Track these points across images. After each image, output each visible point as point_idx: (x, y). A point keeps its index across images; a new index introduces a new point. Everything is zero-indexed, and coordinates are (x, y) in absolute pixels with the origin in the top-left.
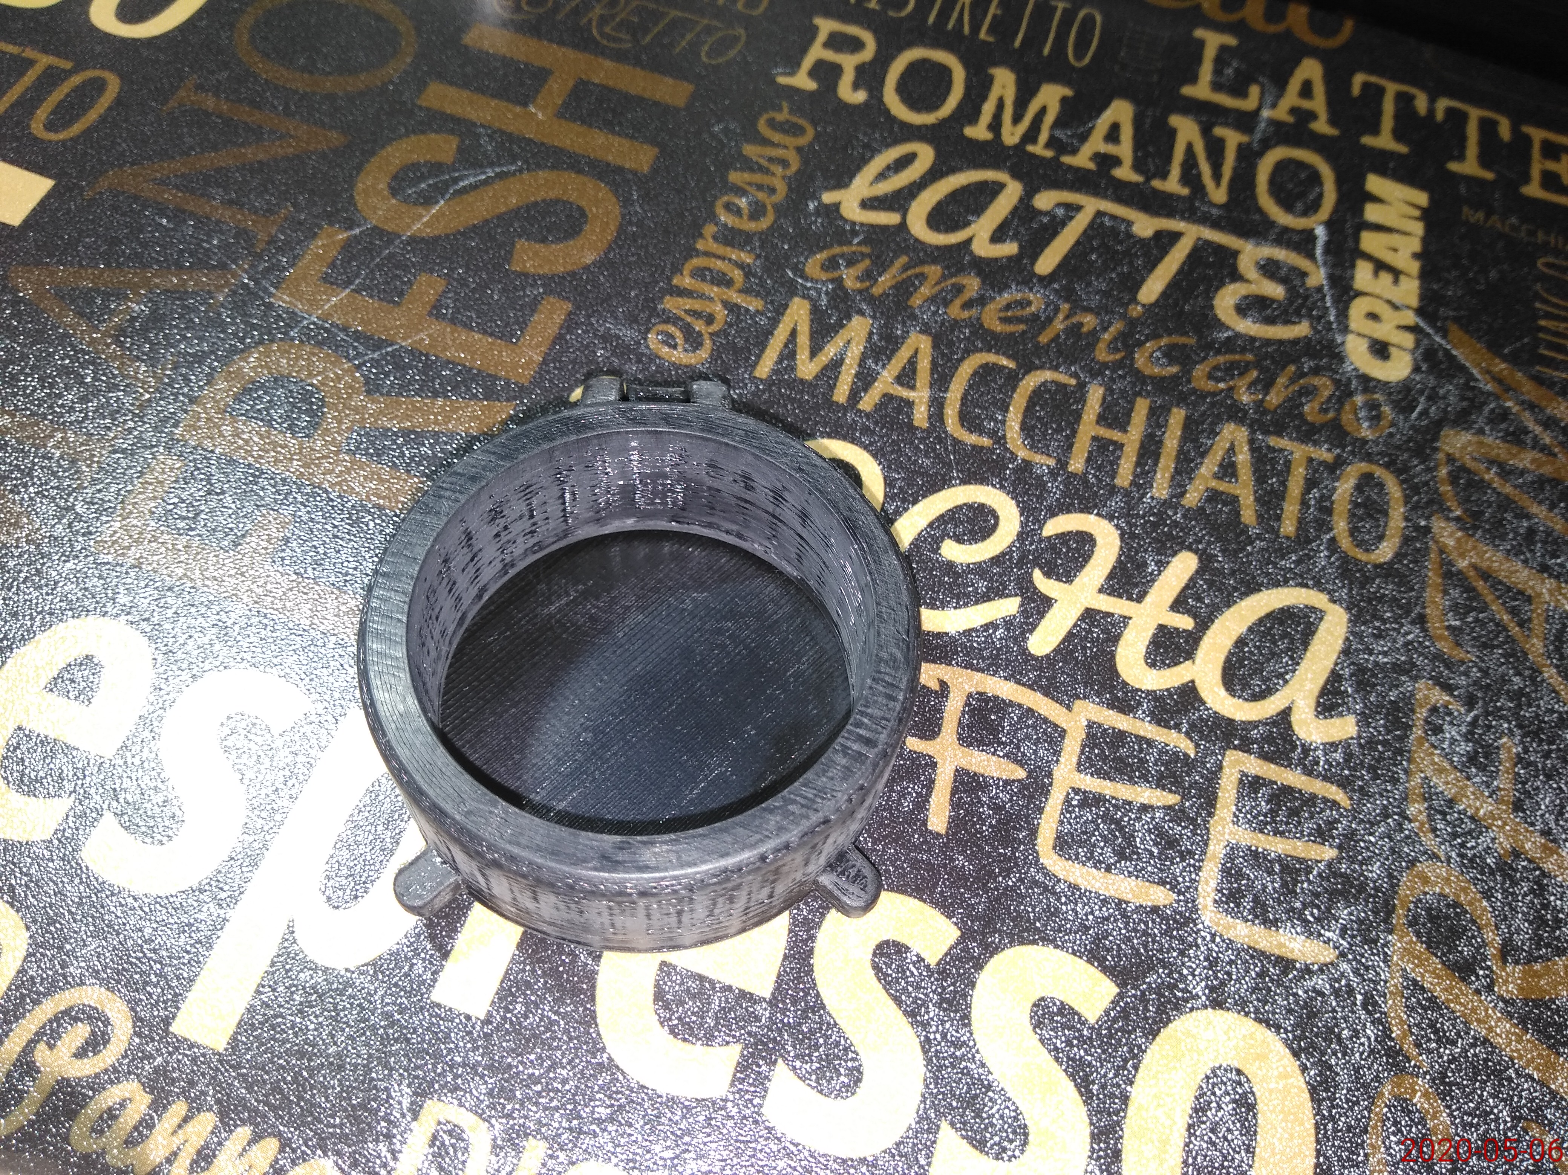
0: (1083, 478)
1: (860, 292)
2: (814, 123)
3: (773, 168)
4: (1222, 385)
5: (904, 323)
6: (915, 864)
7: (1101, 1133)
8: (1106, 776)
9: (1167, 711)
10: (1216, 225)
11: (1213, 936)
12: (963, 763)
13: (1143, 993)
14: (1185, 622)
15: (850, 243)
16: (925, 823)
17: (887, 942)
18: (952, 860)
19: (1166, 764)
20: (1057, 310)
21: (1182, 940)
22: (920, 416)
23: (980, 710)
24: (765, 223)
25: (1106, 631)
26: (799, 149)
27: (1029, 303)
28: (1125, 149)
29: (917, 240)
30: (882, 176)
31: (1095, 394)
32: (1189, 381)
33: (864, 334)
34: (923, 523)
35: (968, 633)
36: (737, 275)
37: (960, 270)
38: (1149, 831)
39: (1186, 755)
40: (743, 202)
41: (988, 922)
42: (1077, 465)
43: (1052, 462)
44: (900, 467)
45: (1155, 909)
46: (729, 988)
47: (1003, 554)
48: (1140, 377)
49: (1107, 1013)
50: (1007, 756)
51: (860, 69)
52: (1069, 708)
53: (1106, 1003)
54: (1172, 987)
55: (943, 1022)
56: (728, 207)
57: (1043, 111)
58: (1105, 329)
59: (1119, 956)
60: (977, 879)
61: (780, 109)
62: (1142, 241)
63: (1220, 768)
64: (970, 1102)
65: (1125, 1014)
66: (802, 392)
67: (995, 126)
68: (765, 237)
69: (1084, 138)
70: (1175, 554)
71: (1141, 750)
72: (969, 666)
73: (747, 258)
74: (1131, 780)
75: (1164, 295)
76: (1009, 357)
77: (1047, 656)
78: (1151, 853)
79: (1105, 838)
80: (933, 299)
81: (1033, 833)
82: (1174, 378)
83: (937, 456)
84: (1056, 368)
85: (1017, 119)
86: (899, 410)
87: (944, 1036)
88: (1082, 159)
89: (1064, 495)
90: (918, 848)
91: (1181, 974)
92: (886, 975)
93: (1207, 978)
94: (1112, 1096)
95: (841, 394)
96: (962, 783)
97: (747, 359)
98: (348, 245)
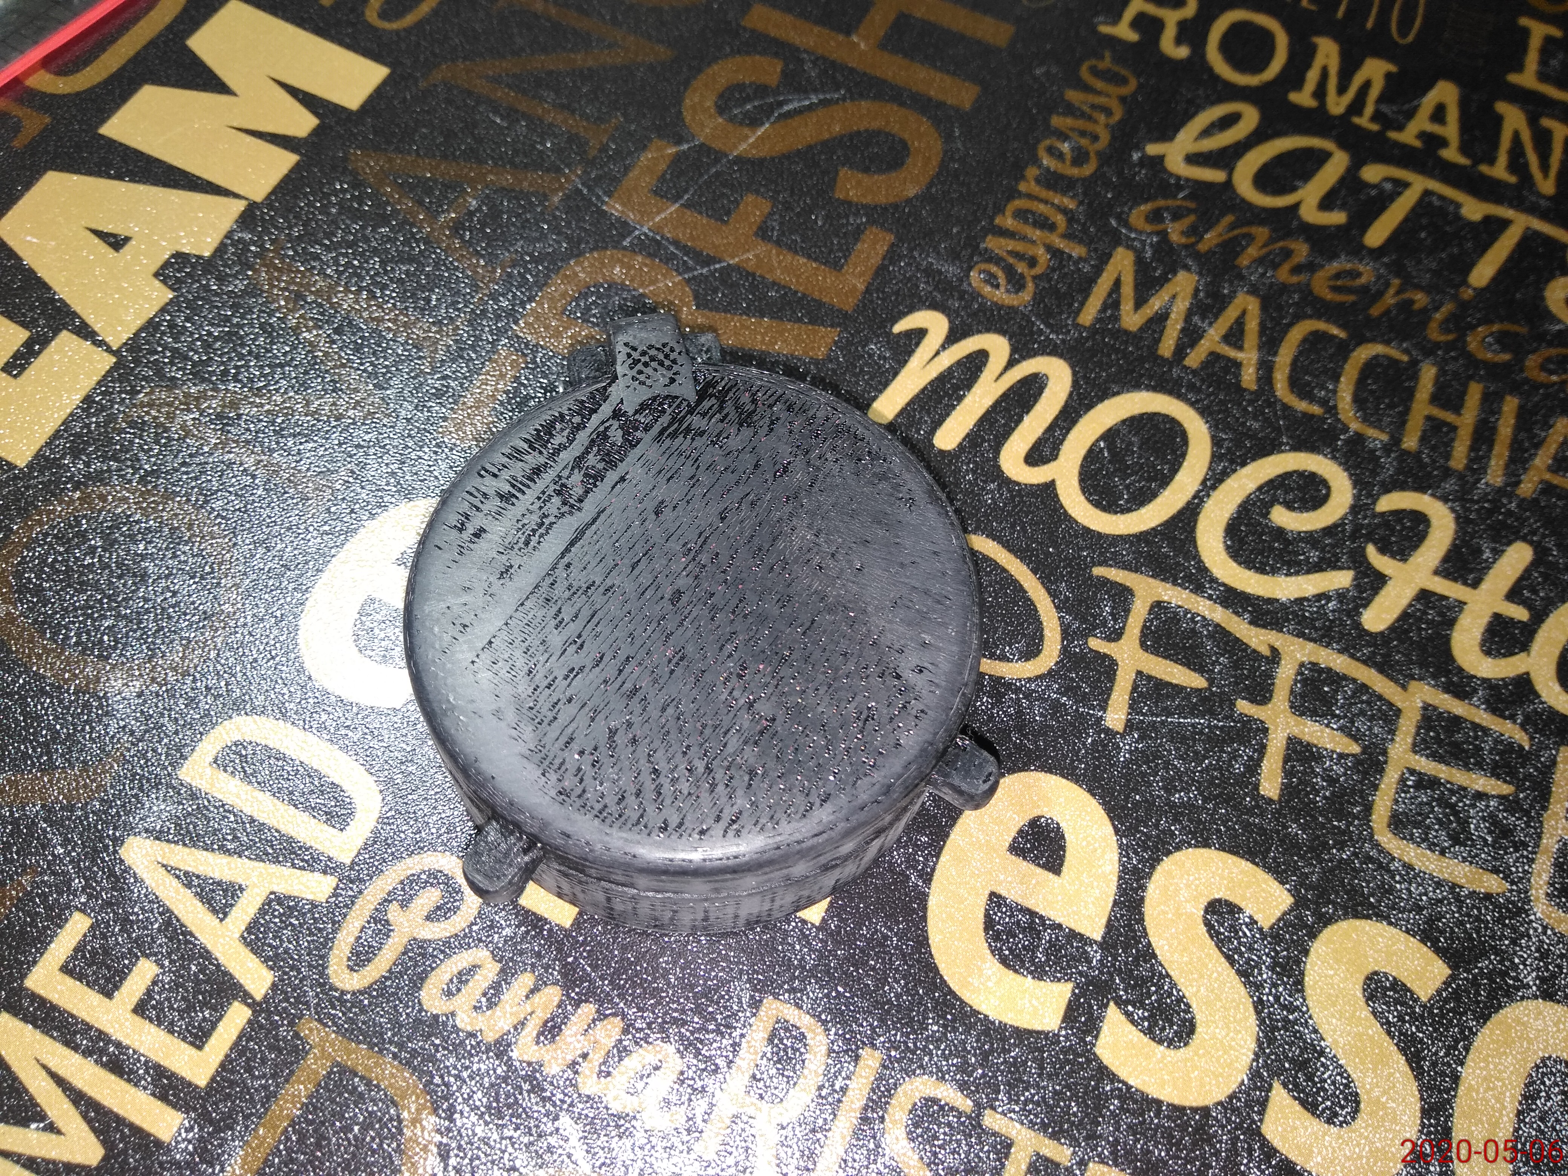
0: (1417, 455)
1: (1186, 247)
2: (1138, 76)
3: (1095, 115)
4: (1554, 378)
5: (1231, 283)
6: (1246, 826)
7: (1431, 1109)
8: (1441, 759)
9: (1502, 701)
10: (1544, 216)
11: (1545, 928)
12: (1296, 731)
13: (1475, 977)
14: (1520, 613)
15: (1175, 197)
16: (1256, 787)
17: (1219, 901)
18: (1285, 827)
19: (1501, 753)
20: (1387, 285)
21: (1514, 929)
22: (1249, 377)
23: (1313, 680)
24: (1088, 170)
25: (1441, 614)
26: (1123, 99)
27: (1359, 275)
28: (1451, 130)
29: (1243, 200)
30: (1206, 133)
31: (1428, 374)
32: (1522, 370)
33: (1190, 290)
34: (1251, 486)
35: (1300, 601)
36: (1060, 220)
37: (1288, 234)
38: (1483, 818)
39: (1521, 747)
40: (1065, 147)
41: (1323, 893)
42: (1410, 442)
43: (1385, 437)
44: (1227, 428)
45: (1488, 896)
46: (1060, 926)
47: (1335, 526)
48: (1473, 362)
49: (1439, 992)
50: (1340, 729)
51: (1183, 26)
52: (1404, 687)
53: (1438, 983)
54: (1504, 974)
55: (1275, 985)
56: (1051, 151)
57: (1367, 85)
58: (1437, 309)
59: (1451, 938)
60: (1311, 849)
61: (1102, 58)
62: (1470, 224)
63: (1554, 762)
64: (1302, 1065)
65: (1456, 996)
66: (1126, 343)
67: (1320, 93)
68: (1089, 183)
69: (1410, 114)
70: (1509, 543)
71: (1476, 738)
72: (1301, 635)
73: (1070, 204)
74: (1467, 767)
75: (1496, 280)
76: (1341, 326)
77: (1382, 633)
78: (1485, 840)
79: (1440, 822)
80: (1260, 261)
81: (1368, 808)
82: (1506, 365)
83: (1266, 420)
84: (1387, 343)
85: (1342, 89)
86: (1226, 370)
87: (1277, 998)
88: (1408, 136)
89: (1399, 471)
90: (1250, 811)
91: (1513, 962)
92: (1218, 933)
93: (1538, 969)
94: (1443, 1074)
95: (1167, 347)
96: (1295, 751)
97: (1071, 305)
98: (677, 159)
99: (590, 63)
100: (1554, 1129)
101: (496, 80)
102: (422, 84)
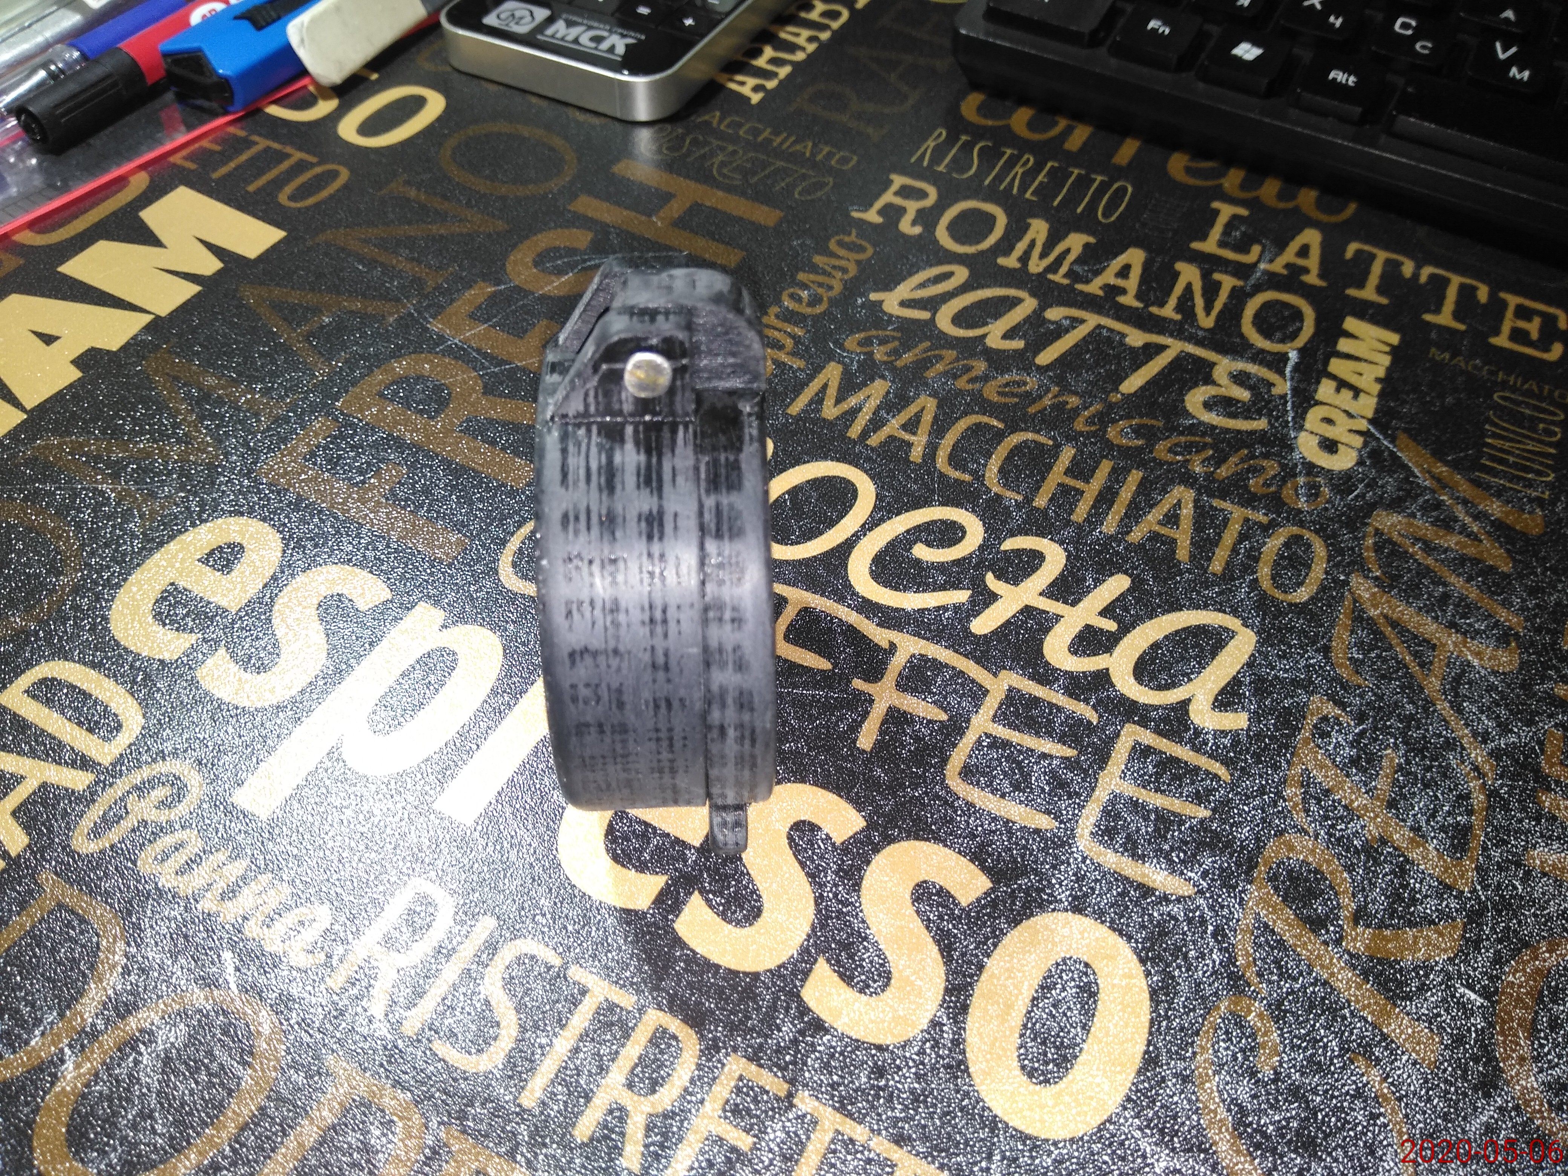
0: (1044, 512)
1: (885, 363)
2: (874, 246)
3: (834, 273)
4: (1179, 458)
5: (917, 388)
6: (839, 769)
7: (954, 989)
8: (1016, 728)
9: (1079, 688)
10: (1199, 343)
11: (1084, 859)
12: (897, 703)
13: (1013, 891)
14: (1110, 626)
15: (885, 329)
16: (854, 741)
17: (804, 822)
18: (871, 771)
19: (1071, 727)
20: (1048, 390)
21: (1056, 857)
22: (916, 454)
23: (919, 667)
24: (819, 309)
25: (1039, 624)
26: (858, 262)
27: (1025, 383)
28: (1132, 284)
29: (941, 332)
30: (922, 285)
31: (1067, 454)
32: (1151, 452)
33: (882, 392)
34: (901, 529)
35: (922, 611)
36: (789, 343)
37: (973, 355)
38: (1045, 773)
39: (1089, 722)
40: (805, 294)
41: (891, 820)
42: (1041, 501)
43: (1020, 498)
44: (891, 487)
45: (1037, 831)
46: (668, 835)
47: (964, 559)
48: (1109, 445)
49: (978, 900)
50: (934, 702)
51: (920, 212)
52: (995, 675)
53: (979, 893)
54: (1039, 891)
55: (836, 885)
56: (792, 296)
57: (1067, 251)
58: (1086, 408)
59: (998, 860)
60: (889, 787)
61: (850, 234)
62: (1132, 350)
63: (1118, 735)
64: (846, 946)
65: (994, 904)
66: (822, 428)
67: (1025, 258)
68: (816, 318)
69: (1097, 273)
70: (1112, 574)
71: (1051, 713)
72: (918, 635)
73: (799, 332)
74: (1037, 734)
75: (1142, 388)
76: (999, 420)
77: (985, 636)
78: (1043, 790)
79: (1005, 774)
80: (945, 374)
81: (945, 761)
82: (1139, 450)
83: (924, 484)
84: (1038, 432)
85: (1043, 256)
86: (900, 448)
87: (836, 895)
88: (1094, 287)
89: (1025, 522)
90: (845, 759)
91: (1049, 882)
92: (797, 845)
93: (1072, 889)
94: (970, 963)
95: (854, 432)
96: (892, 717)
97: (783, 401)
98: (493, 295)
99: (442, 231)
100: (1065, 1014)
101: (366, 241)
102: (309, 243)
